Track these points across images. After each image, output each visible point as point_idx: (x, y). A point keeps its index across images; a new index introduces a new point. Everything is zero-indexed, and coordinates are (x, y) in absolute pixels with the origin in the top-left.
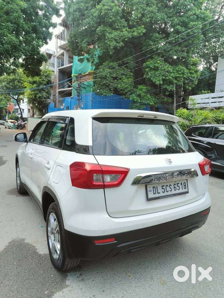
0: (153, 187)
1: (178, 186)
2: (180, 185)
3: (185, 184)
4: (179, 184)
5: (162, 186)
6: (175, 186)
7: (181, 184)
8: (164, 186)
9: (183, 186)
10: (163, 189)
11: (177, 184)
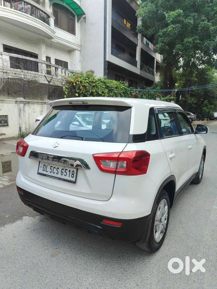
0: (44, 165)
1: (65, 172)
2: (67, 172)
3: (73, 173)
4: (67, 170)
5: (51, 167)
6: (63, 171)
7: (70, 171)
8: (52, 167)
9: (71, 174)
10: (51, 169)
11: (66, 170)
